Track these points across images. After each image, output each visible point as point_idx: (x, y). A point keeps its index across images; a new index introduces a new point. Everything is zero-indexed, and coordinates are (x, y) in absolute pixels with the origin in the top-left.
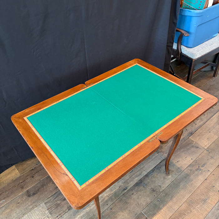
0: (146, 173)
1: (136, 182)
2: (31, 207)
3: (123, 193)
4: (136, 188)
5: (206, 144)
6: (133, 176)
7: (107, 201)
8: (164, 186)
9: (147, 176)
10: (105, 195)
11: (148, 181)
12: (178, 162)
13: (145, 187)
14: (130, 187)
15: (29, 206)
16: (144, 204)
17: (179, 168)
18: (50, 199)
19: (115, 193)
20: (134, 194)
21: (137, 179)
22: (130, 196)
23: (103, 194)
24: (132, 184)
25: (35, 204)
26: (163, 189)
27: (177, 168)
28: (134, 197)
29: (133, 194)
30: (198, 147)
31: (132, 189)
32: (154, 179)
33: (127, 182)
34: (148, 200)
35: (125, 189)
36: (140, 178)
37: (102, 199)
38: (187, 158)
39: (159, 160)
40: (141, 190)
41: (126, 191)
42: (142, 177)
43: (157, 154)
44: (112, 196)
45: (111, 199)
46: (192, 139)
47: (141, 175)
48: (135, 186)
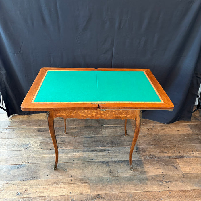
0: (116, 160)
1: (104, 160)
2: (34, 136)
3: (89, 161)
5: (187, 170)
6: (105, 156)
7: (75, 159)
8: (121, 175)
9: (115, 162)
10: (77, 155)
11: (113, 164)
12: (148, 167)
13: (107, 166)
14: (97, 160)
15: (34, 135)
16: (96, 175)
17: (144, 171)
18: (47, 138)
19: (84, 158)
21: (106, 159)
22: (92, 165)
23: (76, 153)
24: (100, 159)
25: (37, 136)
26: (118, 175)
27: (143, 170)
28: (94, 167)
29: (95, 165)
30: (177, 168)
31: (96, 162)
32: (118, 166)
33: (97, 157)
34: (101, 175)
35: (92, 160)
36: (109, 160)
37: (74, 155)
38: (159, 169)
39: (134, 158)
40: (102, 166)
41: (92, 161)
42: (111, 160)
43: (137, 154)
44: (81, 158)
45: (78, 159)
46: (177, 161)
47: (112, 159)
48: (101, 162)
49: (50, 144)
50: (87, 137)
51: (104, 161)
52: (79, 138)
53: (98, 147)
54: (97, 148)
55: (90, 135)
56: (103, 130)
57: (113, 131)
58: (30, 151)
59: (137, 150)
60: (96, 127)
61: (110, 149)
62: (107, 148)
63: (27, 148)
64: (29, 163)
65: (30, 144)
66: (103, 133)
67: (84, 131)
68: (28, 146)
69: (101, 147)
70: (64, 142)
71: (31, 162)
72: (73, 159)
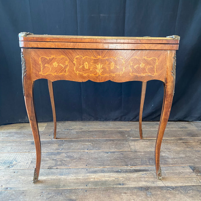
0: (163, 185)
1: (140, 186)
3: (115, 186)
4: (135, 191)
6: (142, 179)
7: (89, 182)
9: (161, 188)
10: (93, 177)
11: (159, 193)
13: (149, 196)
14: (128, 186)
15: (25, 149)
19: (106, 181)
20: (127, 194)
21: (144, 183)
22: (121, 193)
23: (91, 175)
24: (133, 185)
28: (124, 196)
29: (125, 193)
31: (128, 188)
32: (169, 196)
33: (129, 179)
35: (120, 184)
37: (87, 178)
39: (193, 183)
41: (120, 186)
42: (153, 185)
43: (196, 176)
44: (100, 182)
45: (96, 183)
47: (154, 183)
48: (135, 188)
49: (47, 160)
50: (108, 152)
51: (142, 187)
52: (95, 153)
53: (127, 165)
54: (125, 168)
55: (111, 150)
56: (130, 144)
57: (146, 144)
58: (14, 171)
59: (193, 170)
60: (119, 140)
61: (147, 168)
62: (142, 168)
63: (9, 167)
64: (9, 189)
65: (16, 161)
66: (132, 147)
67: (101, 144)
68: (12, 163)
69: (132, 166)
70: (71, 158)
71: (11, 188)
72: (86, 183)
